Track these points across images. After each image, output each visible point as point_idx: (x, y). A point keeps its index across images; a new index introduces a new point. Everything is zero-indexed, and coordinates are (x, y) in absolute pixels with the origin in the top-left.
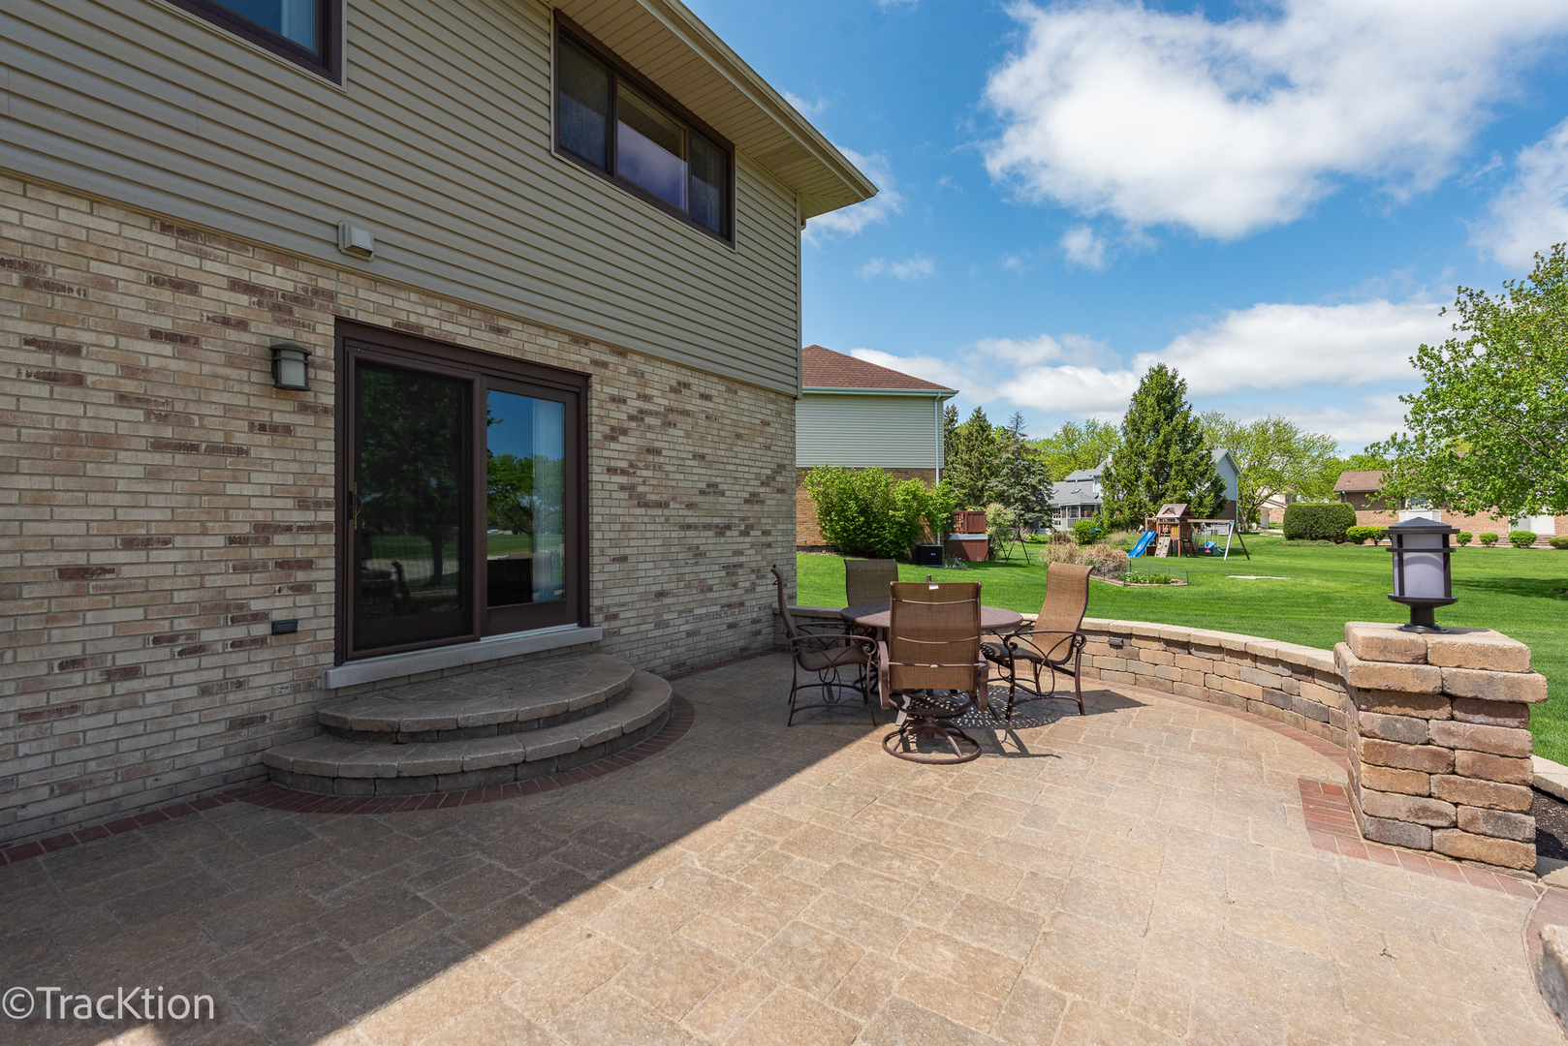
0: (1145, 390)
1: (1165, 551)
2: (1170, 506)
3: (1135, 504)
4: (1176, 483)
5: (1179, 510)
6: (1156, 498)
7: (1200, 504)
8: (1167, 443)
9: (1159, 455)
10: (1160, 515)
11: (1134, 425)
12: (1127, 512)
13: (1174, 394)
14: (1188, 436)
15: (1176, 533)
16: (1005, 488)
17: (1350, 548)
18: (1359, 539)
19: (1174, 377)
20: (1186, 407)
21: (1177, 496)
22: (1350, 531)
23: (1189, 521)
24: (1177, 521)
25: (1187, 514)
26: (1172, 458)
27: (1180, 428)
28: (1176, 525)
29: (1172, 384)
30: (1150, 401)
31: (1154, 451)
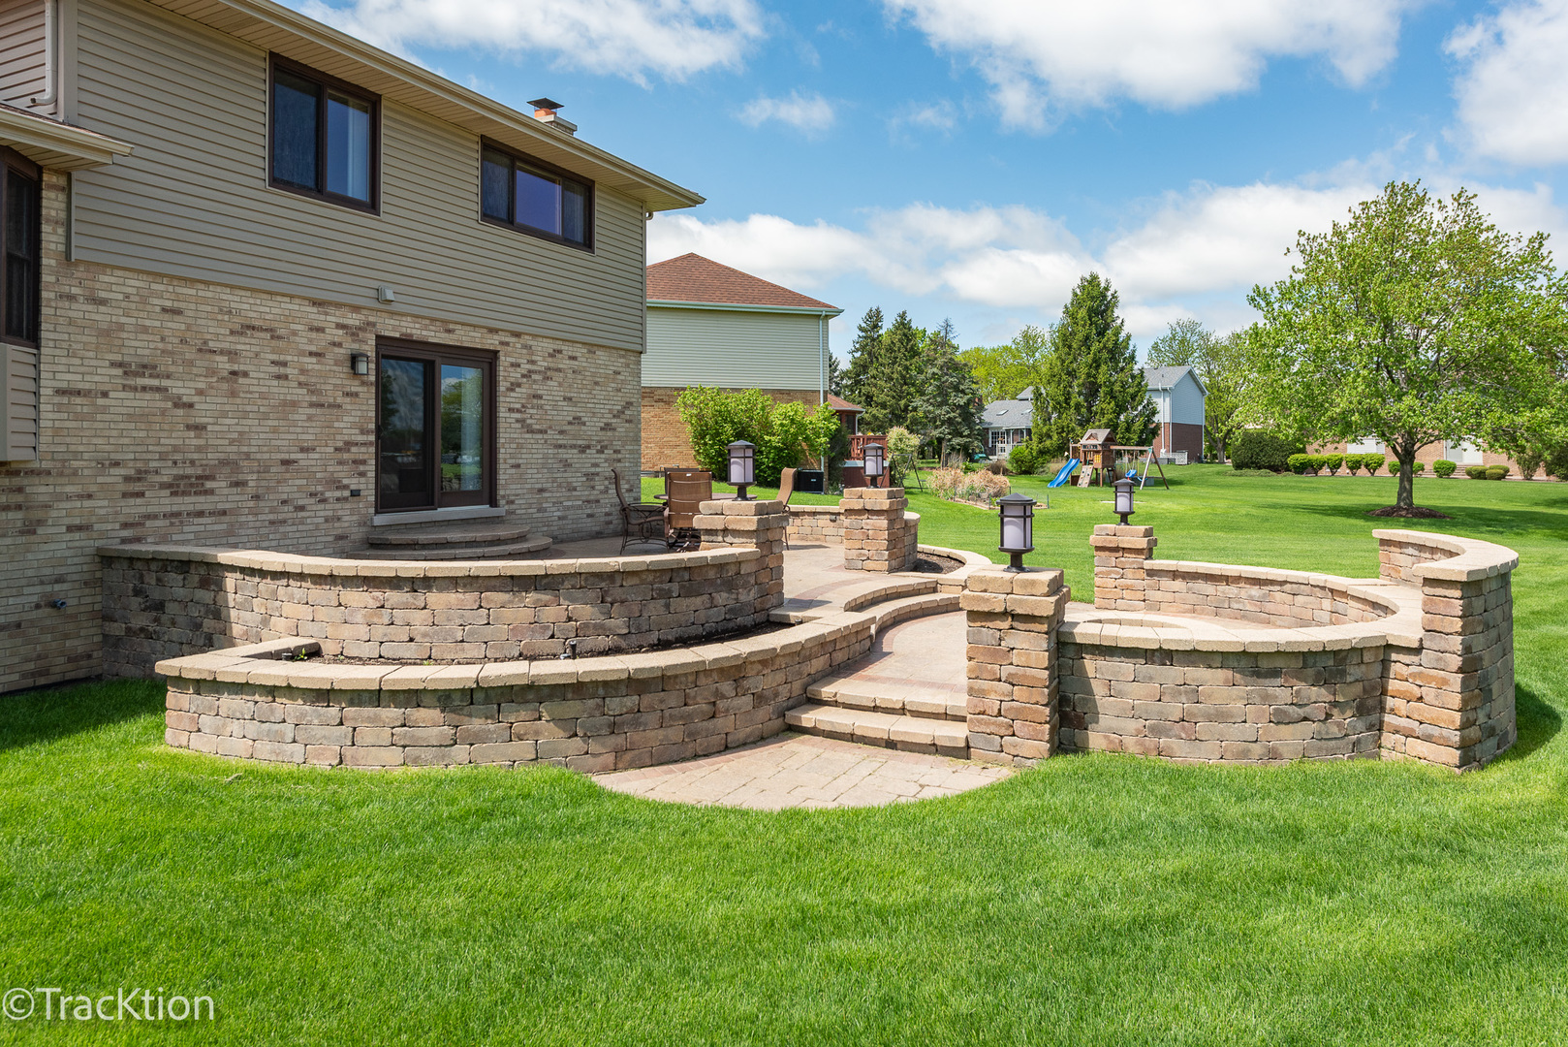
0: (1077, 303)
1: (1087, 480)
2: (1094, 431)
3: (1063, 428)
4: (1104, 406)
5: (1102, 434)
6: (1084, 423)
7: (1128, 429)
8: (1096, 363)
9: (1088, 375)
10: (1083, 441)
11: (1065, 339)
12: (1055, 437)
13: (1107, 306)
14: (1117, 353)
15: (1098, 460)
16: (931, 408)
17: (1291, 478)
18: (1303, 468)
19: (1107, 289)
20: (1119, 321)
21: (1104, 421)
22: (1294, 459)
23: (1113, 447)
24: (1099, 448)
25: (1109, 440)
26: (1101, 379)
27: (1110, 345)
28: (1098, 452)
29: (1105, 297)
30: (1082, 313)
31: (1084, 370)
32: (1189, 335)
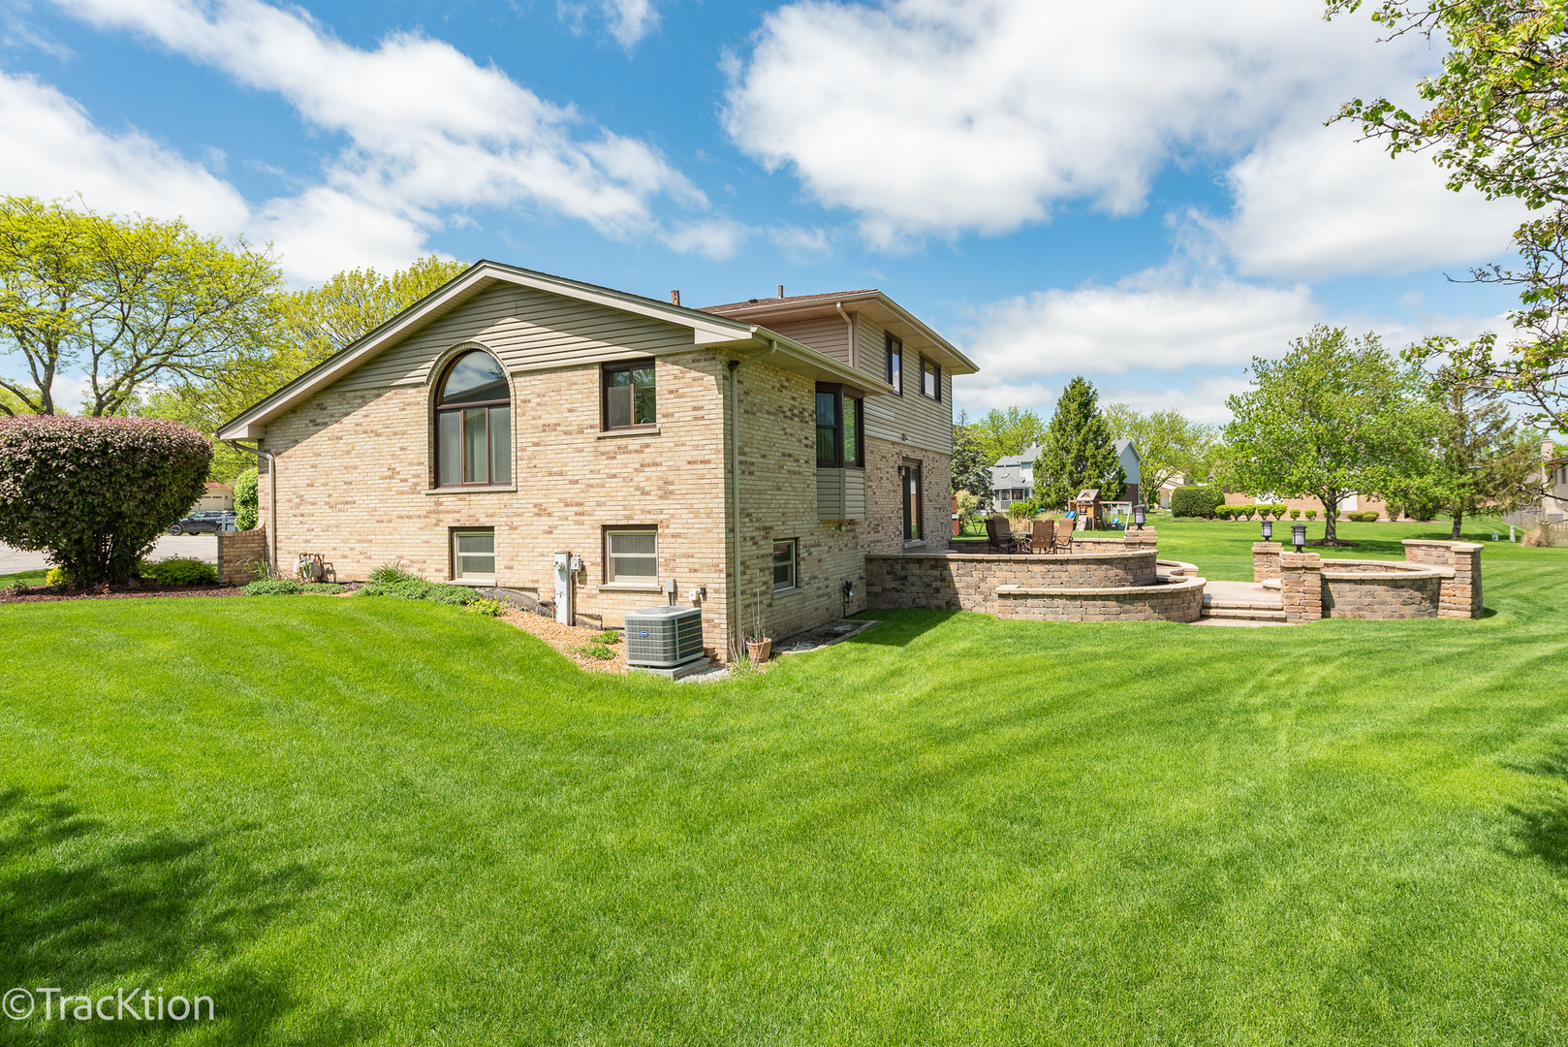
0: (1067, 397)
1: (1083, 526)
2: (1086, 491)
3: (1060, 489)
4: (1091, 472)
5: (1093, 494)
6: (1076, 484)
7: (1108, 489)
8: (1085, 442)
9: (1079, 451)
10: (1079, 498)
11: (1060, 426)
12: (1053, 496)
13: (1090, 401)
14: (1100, 435)
15: (1091, 512)
16: (955, 475)
17: (1217, 523)
18: (1226, 516)
19: (1089, 388)
20: (1098, 411)
21: (1091, 483)
22: (1219, 509)
23: (1100, 502)
24: (1092, 503)
25: (1098, 497)
26: (1088, 453)
27: (1095, 428)
28: (1091, 506)
29: (1088, 393)
30: (1074, 406)
31: (1075, 447)
32: (1120, 415)
